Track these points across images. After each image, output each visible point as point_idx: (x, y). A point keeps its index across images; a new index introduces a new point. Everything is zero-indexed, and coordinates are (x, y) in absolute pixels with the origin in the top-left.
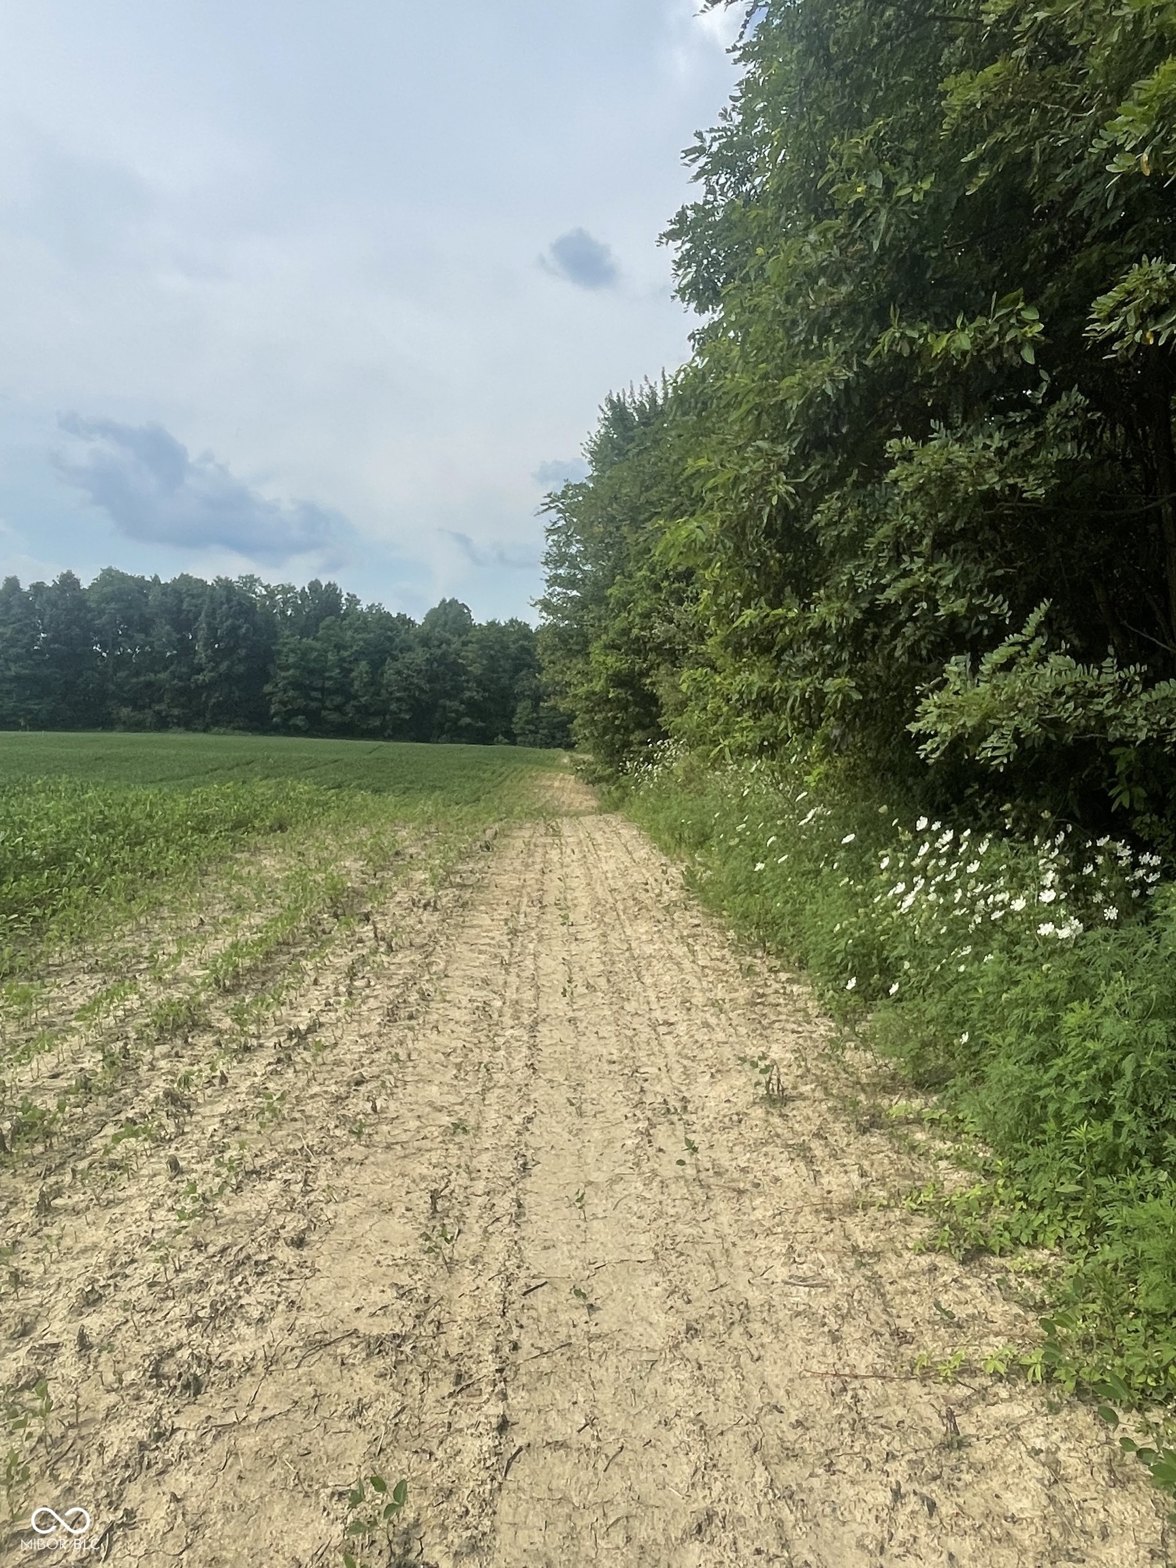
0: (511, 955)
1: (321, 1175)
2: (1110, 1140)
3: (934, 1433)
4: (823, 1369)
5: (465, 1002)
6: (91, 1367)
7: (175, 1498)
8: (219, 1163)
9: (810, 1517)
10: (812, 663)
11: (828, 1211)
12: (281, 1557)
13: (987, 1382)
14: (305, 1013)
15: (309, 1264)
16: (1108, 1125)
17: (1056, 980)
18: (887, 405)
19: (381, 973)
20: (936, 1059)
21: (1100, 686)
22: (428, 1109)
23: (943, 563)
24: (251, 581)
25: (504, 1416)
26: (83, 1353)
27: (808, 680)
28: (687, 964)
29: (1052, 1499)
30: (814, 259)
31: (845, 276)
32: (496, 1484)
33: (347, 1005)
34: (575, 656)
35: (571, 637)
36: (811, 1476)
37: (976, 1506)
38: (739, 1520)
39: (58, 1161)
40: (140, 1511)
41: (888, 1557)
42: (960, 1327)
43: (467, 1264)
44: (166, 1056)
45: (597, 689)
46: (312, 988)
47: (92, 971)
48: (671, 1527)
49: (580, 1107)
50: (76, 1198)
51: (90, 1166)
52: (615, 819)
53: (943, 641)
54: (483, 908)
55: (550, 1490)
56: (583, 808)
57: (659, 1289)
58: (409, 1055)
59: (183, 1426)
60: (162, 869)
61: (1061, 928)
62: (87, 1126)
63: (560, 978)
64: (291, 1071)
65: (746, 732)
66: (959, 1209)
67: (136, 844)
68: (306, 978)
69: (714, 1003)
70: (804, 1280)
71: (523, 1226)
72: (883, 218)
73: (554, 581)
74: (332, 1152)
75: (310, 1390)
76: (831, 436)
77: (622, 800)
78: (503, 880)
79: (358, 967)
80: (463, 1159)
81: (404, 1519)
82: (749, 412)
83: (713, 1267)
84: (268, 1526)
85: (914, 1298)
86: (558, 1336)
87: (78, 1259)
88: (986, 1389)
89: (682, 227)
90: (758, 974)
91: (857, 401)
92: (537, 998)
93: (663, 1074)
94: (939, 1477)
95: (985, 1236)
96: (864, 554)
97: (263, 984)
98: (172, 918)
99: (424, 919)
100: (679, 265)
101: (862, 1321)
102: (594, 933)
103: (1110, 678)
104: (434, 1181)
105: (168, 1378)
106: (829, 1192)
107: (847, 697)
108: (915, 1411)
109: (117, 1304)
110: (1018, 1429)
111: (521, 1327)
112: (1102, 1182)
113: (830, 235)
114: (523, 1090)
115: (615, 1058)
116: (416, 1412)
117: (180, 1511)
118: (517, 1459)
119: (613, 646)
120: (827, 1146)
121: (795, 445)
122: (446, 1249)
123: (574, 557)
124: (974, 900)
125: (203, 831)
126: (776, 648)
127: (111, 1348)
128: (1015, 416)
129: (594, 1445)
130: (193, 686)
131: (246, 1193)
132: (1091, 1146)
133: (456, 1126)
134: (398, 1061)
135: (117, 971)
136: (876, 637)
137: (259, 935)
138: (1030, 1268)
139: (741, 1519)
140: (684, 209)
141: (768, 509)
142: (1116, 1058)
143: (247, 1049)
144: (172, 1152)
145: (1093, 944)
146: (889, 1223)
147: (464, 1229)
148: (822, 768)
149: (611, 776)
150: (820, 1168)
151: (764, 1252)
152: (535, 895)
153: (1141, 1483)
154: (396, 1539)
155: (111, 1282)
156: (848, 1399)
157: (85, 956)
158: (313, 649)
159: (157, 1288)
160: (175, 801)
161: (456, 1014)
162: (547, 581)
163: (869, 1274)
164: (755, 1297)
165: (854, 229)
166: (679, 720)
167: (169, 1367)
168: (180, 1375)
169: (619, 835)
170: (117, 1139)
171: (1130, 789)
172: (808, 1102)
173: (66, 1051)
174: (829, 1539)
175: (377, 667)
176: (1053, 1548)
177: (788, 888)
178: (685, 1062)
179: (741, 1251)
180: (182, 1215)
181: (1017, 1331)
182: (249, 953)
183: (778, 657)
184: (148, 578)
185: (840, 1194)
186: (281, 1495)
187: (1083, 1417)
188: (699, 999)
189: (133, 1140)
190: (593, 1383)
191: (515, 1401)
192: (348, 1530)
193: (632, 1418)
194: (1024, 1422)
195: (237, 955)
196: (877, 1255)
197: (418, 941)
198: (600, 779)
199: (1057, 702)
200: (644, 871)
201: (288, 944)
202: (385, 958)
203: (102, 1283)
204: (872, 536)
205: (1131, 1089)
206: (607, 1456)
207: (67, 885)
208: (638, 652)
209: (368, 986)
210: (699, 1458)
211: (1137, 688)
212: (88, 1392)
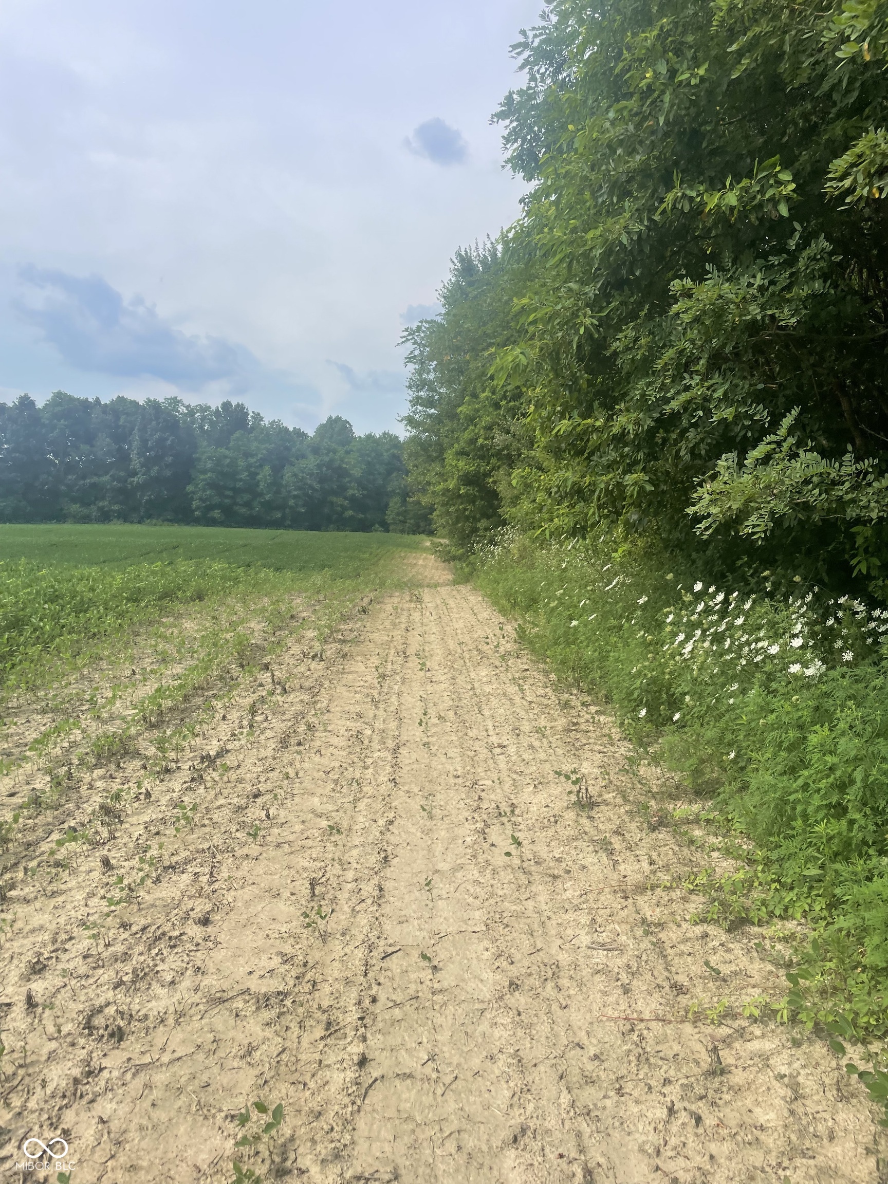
0: (380, 694)
1: (224, 868)
2: (845, 834)
3: (702, 1063)
4: (616, 1014)
5: (342, 731)
6: (37, 1021)
7: (102, 1121)
8: (142, 860)
9: (602, 1129)
10: (614, 461)
11: (623, 891)
12: (184, 1165)
13: (745, 1023)
14: (215, 742)
15: (212, 938)
16: (844, 822)
17: (803, 709)
18: (674, 253)
19: (278, 711)
20: (712, 773)
21: (841, 476)
22: (311, 815)
23: (716, 378)
24: (175, 401)
25: (363, 1054)
26: (30, 1010)
27: (611, 475)
28: (517, 700)
29: (792, 1112)
30: (614, 133)
31: (638, 147)
32: (356, 1108)
33: (248, 735)
34: (433, 461)
35: (430, 446)
36: (604, 1097)
37: (732, 1118)
38: (546, 1132)
39: (13, 861)
40: (75, 1130)
41: (663, 1159)
42: (725, 981)
43: (338, 936)
44: (103, 778)
45: (451, 487)
46: (221, 723)
47: (44, 712)
48: (493, 1138)
49: (430, 812)
50: (27, 890)
51: (39, 865)
52: (464, 589)
53: (718, 443)
54: (359, 658)
55: (398, 1111)
56: (441, 581)
57: (488, 953)
58: (297, 774)
59: (108, 1066)
60: (102, 630)
61: (808, 668)
62: (37, 833)
63: (418, 711)
64: (202, 787)
65: (563, 519)
66: (727, 889)
67: (81, 612)
68: (217, 715)
69: (538, 730)
70: (603, 945)
71: (383, 906)
72: (667, 98)
73: (416, 401)
74: (233, 850)
75: (211, 1037)
76: (628, 279)
77: (471, 574)
78: (375, 636)
79: (258, 705)
80: (337, 854)
81: (283, 1135)
82: (561, 261)
83: (532, 935)
84: (175, 1142)
85: (689, 958)
86: (408, 991)
87: (27, 937)
88: (744, 1029)
89: (509, 108)
90: (573, 707)
91: (647, 250)
92: (399, 727)
93: (497, 786)
94: (705, 1097)
95: (747, 910)
96: (654, 372)
97: (182, 720)
98: (111, 670)
99: (312, 667)
100: (507, 140)
101: (648, 976)
102: (446, 676)
103: (849, 470)
104: (314, 872)
105: (98, 1029)
106: (625, 877)
107: (642, 488)
108: (687, 1047)
109: (58, 972)
110: (768, 1059)
111: (379, 984)
112: (837, 866)
113: (625, 113)
114: (387, 800)
115: (459, 773)
116: (294, 1053)
117: (106, 1131)
118: (373, 1087)
119: (462, 453)
120: (624, 840)
121: (598, 286)
122: (321, 924)
123: (432, 382)
124: (741, 647)
125: (136, 600)
126: (587, 451)
127: (51, 1006)
128: (774, 260)
129: (434, 1076)
130: (129, 487)
131: (164, 884)
132: (830, 839)
133: (331, 828)
134: (288, 778)
135: (65, 712)
136: (665, 441)
137: (179, 681)
138: (781, 935)
139: (548, 1132)
140: (511, 93)
141: (576, 339)
142: (849, 770)
143: (167, 771)
144: (105, 852)
145: (833, 680)
146: (671, 900)
147: (337, 908)
148: (626, 547)
149: (463, 555)
150: (618, 858)
151: (572, 924)
152: (400, 647)
153: (862, 1099)
154: (275, 1151)
155: (53, 955)
156: (635, 1038)
157: (38, 699)
158: (226, 457)
159: (90, 960)
160: (113, 577)
161: (334, 741)
162: (411, 401)
163: (655, 940)
164: (564, 958)
165: (644, 109)
166: (514, 510)
167: (98, 1021)
168: (107, 1026)
169: (467, 600)
170: (60, 843)
171: (867, 560)
172: (610, 807)
173: (22, 775)
174: (618, 1146)
175: (277, 470)
176: (791, 1149)
177: (597, 640)
178: (515, 776)
179: (554, 923)
180: (111, 902)
181: (770, 984)
182: (170, 696)
183: (588, 458)
184: (90, 400)
185: (634, 878)
186: (185, 1118)
187: (819, 1049)
188: (526, 727)
189: (73, 843)
190: (434, 1028)
191: (372, 1043)
192: (237, 1144)
193: (464, 1055)
194: (773, 1054)
195: (160, 697)
196: (661, 925)
197: (307, 684)
198: (454, 558)
199: (806, 489)
200: (486, 628)
201: (203, 689)
202: (279, 698)
203: (46, 956)
204: (660, 359)
205: (861, 794)
206: (444, 1085)
207: (25, 644)
208: (482, 457)
209: (266, 720)
210: (516, 1085)
211: (870, 477)
212: (34, 1040)
